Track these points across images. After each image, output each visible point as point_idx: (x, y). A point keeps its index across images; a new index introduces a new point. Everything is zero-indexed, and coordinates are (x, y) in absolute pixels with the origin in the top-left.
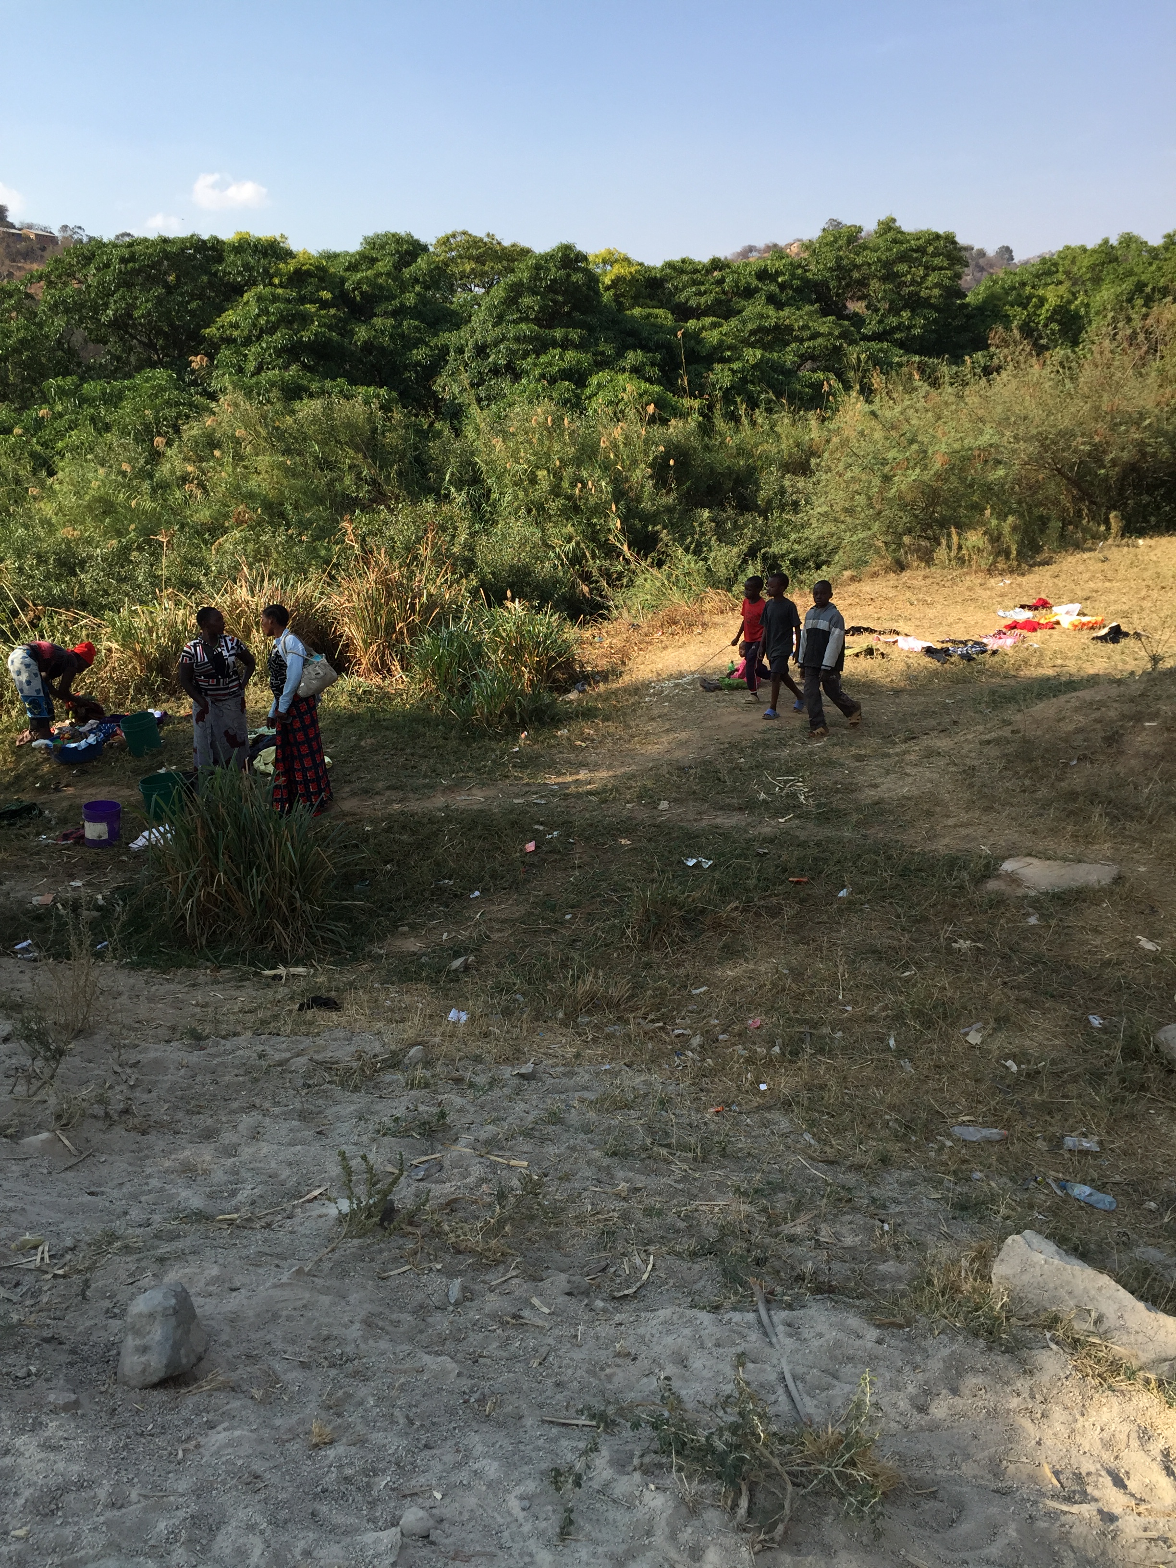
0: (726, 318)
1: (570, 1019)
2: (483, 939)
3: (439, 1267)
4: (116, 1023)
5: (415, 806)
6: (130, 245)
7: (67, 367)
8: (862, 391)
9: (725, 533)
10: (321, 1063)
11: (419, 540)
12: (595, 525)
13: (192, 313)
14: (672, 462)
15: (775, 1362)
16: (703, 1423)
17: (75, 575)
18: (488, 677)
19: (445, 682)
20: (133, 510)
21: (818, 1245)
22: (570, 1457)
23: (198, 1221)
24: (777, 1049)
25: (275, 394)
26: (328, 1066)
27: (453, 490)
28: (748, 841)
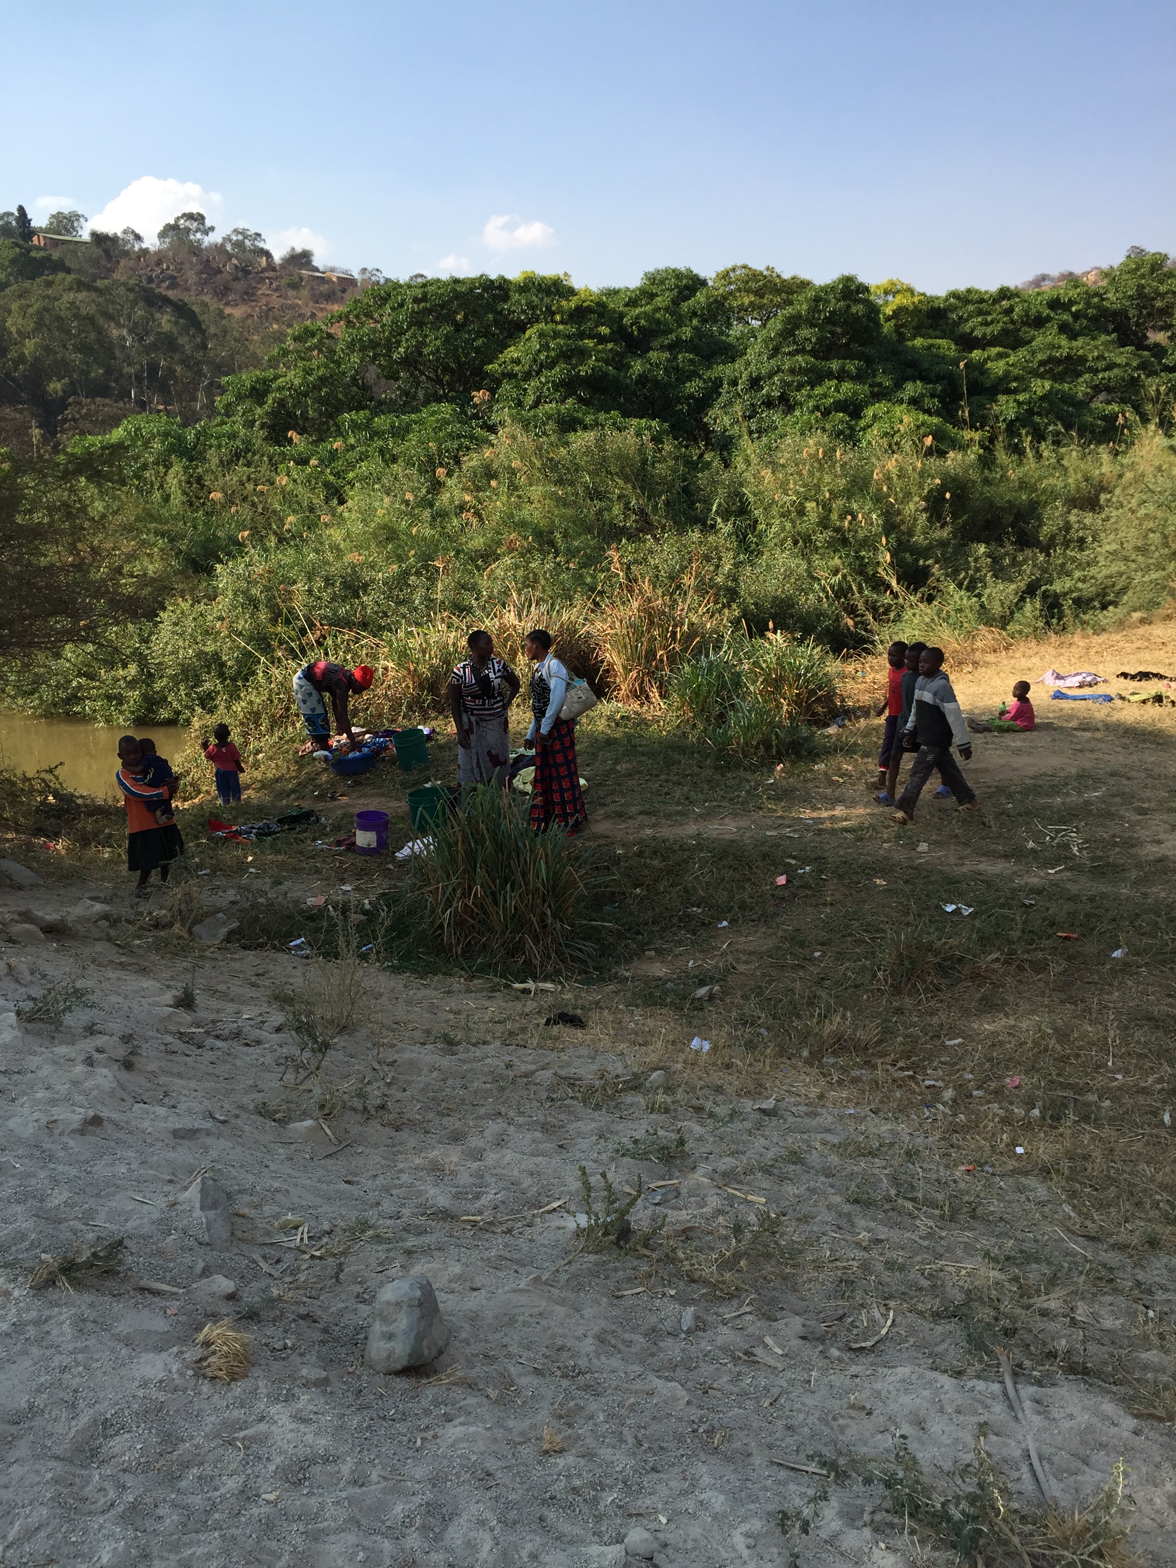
0: (1014, 348)
1: (815, 1058)
2: (730, 969)
3: (673, 1292)
4: (375, 1022)
5: (668, 832)
6: (424, 285)
7: (360, 402)
8: (1161, 425)
9: (1002, 569)
10: (565, 1078)
11: (683, 569)
12: (863, 558)
13: (477, 350)
14: (948, 495)
15: (1021, 1438)
16: (940, 1489)
17: (358, 597)
18: (746, 706)
19: (702, 710)
20: (413, 537)
21: (1074, 1322)
22: (798, 1502)
23: (444, 1219)
24: (1036, 1112)
25: (551, 426)
26: (572, 1082)
27: (719, 520)
28: (1013, 890)
